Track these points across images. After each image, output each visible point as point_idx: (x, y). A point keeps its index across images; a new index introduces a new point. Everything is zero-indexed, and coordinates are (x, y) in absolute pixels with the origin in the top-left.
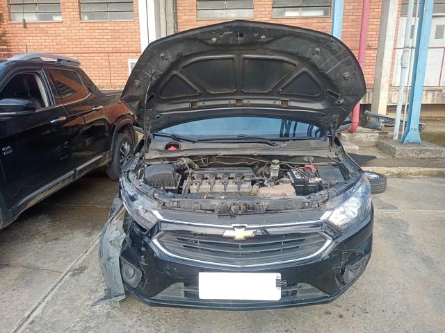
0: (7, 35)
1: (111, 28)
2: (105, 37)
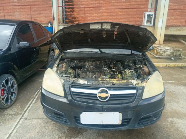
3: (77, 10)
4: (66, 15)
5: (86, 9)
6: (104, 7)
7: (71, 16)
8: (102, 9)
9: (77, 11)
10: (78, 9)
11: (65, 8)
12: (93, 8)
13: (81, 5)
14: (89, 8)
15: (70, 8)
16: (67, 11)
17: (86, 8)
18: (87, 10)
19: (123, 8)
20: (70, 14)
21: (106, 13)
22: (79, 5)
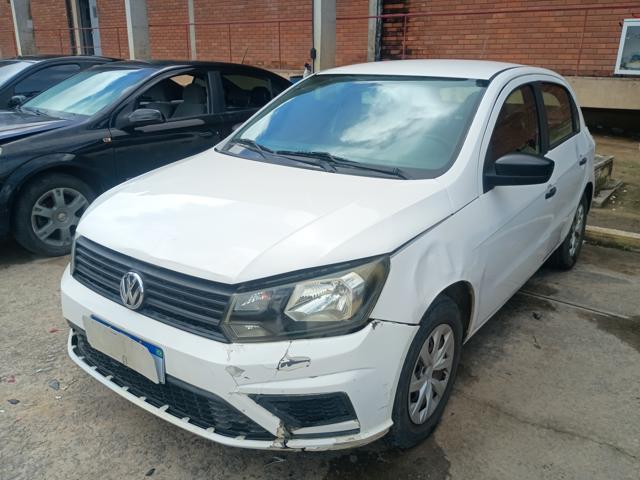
4: (383, 43)
5: (442, 21)
6: (502, 10)
7: (397, 45)
10: (419, 23)
11: (384, 20)
13: (428, 9)
14: (452, 17)
15: (396, 22)
17: (445, 18)
18: (445, 23)
20: (395, 38)
21: (508, 31)
22: (423, 9)
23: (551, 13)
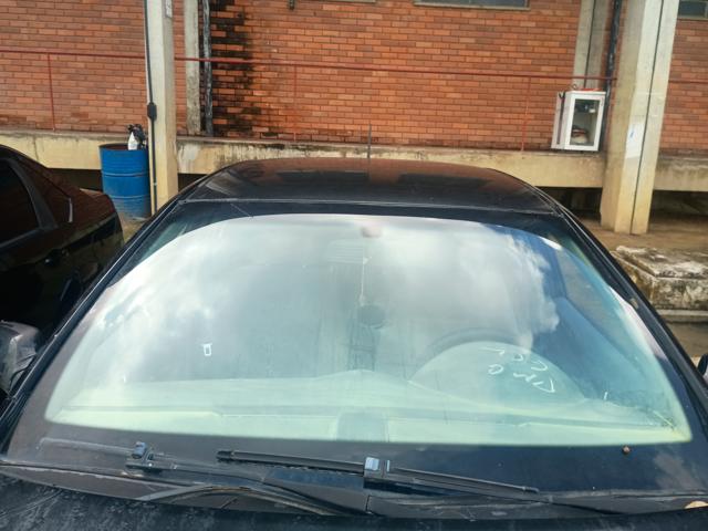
0: (246, 23)
1: (478, 22)
2: (462, 40)
3: (264, 76)
4: (214, 97)
5: (305, 75)
6: (383, 67)
7: (238, 100)
8: (374, 73)
9: (263, 81)
10: (269, 74)
11: (214, 65)
12: (336, 71)
13: (282, 56)
14: (318, 70)
15: (233, 69)
16: (221, 79)
17: (307, 70)
18: (309, 77)
19: (467, 71)
20: (232, 91)
21: (393, 92)
22: (273, 56)
23: (442, 76)
